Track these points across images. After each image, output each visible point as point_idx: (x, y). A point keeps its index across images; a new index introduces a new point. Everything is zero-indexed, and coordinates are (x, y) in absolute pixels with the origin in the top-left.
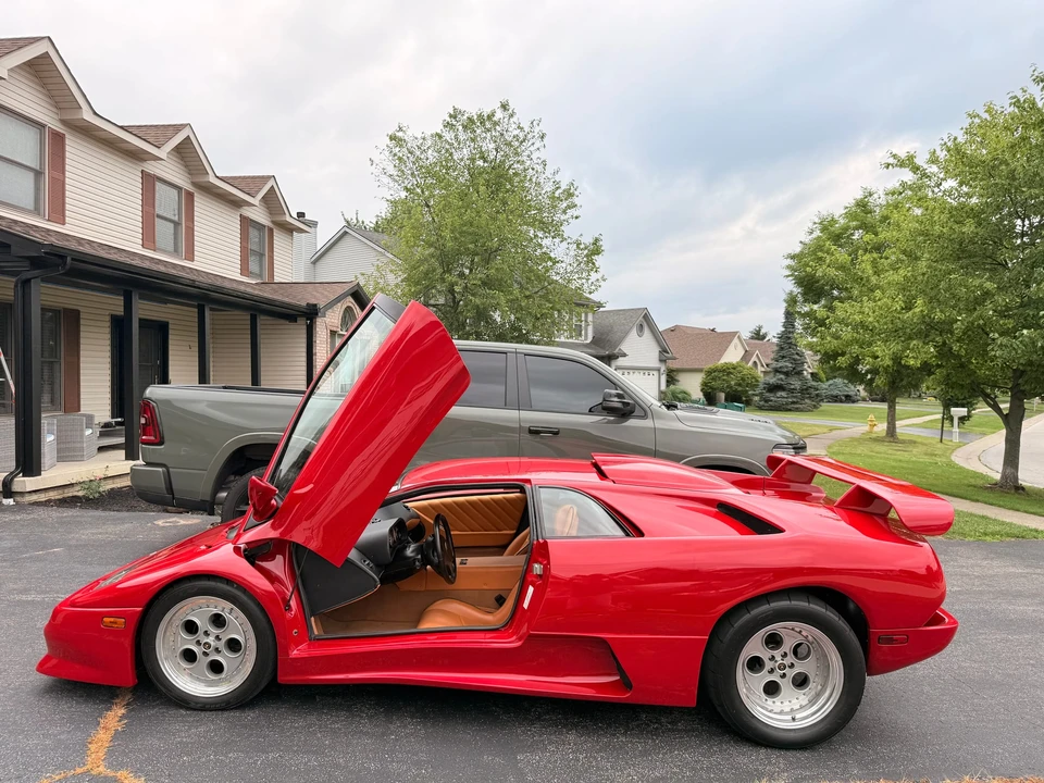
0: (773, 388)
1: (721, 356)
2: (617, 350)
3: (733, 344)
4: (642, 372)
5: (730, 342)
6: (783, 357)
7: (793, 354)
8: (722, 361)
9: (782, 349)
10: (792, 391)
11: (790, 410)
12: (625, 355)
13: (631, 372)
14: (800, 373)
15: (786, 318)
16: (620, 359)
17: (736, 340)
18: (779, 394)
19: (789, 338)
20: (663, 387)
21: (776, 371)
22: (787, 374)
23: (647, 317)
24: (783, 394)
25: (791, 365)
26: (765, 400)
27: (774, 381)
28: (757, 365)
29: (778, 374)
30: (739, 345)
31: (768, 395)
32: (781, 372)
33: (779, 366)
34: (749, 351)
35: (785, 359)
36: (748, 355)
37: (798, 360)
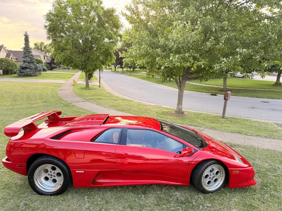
0: (24, 68)
3: (2, 51)
6: (26, 56)
7: (30, 55)
9: (25, 53)
10: (31, 69)
11: (33, 76)
14: (33, 62)
15: (25, 42)
17: (3, 49)
18: (27, 70)
19: (28, 49)
21: (24, 62)
22: (28, 63)
24: (29, 70)
25: (29, 60)
26: (22, 72)
27: (24, 66)
28: (12, 59)
29: (25, 63)
30: (4, 51)
31: (22, 71)
32: (27, 62)
33: (25, 60)
34: (9, 53)
35: (27, 57)
36: (8, 55)
37: (32, 58)
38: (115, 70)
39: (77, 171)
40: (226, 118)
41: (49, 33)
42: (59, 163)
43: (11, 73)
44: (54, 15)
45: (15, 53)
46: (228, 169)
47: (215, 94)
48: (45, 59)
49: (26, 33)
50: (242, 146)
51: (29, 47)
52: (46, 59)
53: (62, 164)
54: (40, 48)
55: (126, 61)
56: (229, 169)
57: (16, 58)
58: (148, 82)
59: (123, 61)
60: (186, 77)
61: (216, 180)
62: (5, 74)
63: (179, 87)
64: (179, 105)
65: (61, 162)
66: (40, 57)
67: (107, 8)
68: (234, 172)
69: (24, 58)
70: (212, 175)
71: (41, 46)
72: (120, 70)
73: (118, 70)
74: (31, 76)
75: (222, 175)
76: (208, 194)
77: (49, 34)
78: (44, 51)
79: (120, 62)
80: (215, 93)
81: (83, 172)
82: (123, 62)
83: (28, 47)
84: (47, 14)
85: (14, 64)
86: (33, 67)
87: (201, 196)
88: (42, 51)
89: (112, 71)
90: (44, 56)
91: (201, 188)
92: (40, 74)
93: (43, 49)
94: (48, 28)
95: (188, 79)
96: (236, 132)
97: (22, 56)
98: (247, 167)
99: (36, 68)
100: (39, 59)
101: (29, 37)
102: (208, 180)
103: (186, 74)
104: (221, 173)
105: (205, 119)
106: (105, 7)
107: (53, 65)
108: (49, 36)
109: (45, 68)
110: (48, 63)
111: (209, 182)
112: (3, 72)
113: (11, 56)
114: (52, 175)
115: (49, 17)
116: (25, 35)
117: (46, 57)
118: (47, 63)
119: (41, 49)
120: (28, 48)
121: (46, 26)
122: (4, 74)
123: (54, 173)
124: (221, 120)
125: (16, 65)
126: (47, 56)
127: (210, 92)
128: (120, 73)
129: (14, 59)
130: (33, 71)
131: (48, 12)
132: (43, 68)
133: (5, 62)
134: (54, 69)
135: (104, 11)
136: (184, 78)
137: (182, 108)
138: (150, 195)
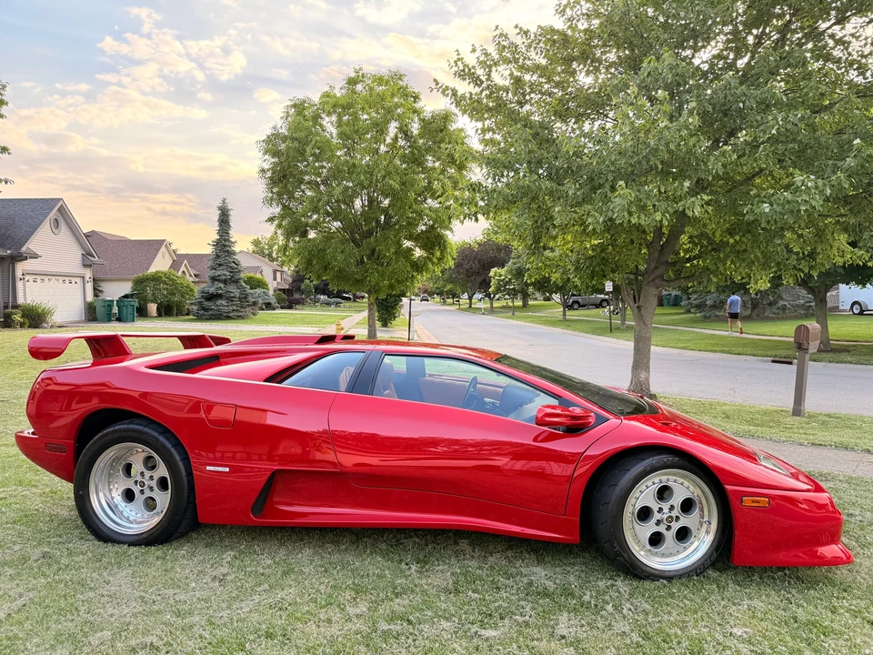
0: (212, 297)
1: (150, 264)
2: (24, 249)
3: (161, 252)
4: (61, 279)
5: (158, 250)
6: (220, 265)
7: (230, 262)
8: (152, 270)
9: (218, 256)
10: (230, 299)
11: (233, 318)
12: (35, 256)
13: (46, 278)
14: (237, 282)
15: (220, 225)
16: (29, 261)
17: (163, 249)
18: (219, 302)
19: (225, 246)
20: (90, 298)
21: (214, 279)
22: (225, 282)
23: (63, 211)
24: (224, 302)
25: (228, 274)
26: (204, 309)
27: (212, 290)
28: (186, 276)
29: (216, 283)
30: (167, 253)
31: (206, 304)
32: (220, 281)
33: (216, 274)
34: (178, 260)
35: (222, 268)
36: (176, 265)
37: (235, 269)
38: (470, 306)
39: (208, 468)
40: (810, 417)
41: (272, 188)
42: (161, 439)
43: (179, 313)
44: (284, 139)
45: (194, 259)
46: (724, 489)
47: (789, 360)
48: (275, 279)
49: (224, 202)
50: (841, 478)
51: (228, 240)
52: (279, 279)
53: (170, 442)
54: (266, 252)
55: (500, 276)
56: (727, 487)
57: (197, 273)
58: (564, 331)
59: (492, 274)
60: (657, 277)
61: (683, 534)
62: (163, 314)
63: (636, 311)
64: (637, 369)
65: (167, 438)
66: (261, 272)
67: (432, 110)
68: (747, 501)
69: (215, 269)
70: (666, 510)
71: (271, 247)
72: (485, 305)
73: (477, 306)
74: (228, 318)
75: (706, 519)
76: (653, 580)
77: (272, 192)
78: (277, 261)
79: (485, 280)
80: (789, 358)
81: (227, 470)
82: (491, 277)
83: (225, 240)
84: (268, 137)
85: (188, 287)
86: (236, 292)
87: (623, 585)
88: (272, 260)
89: (460, 309)
90: (275, 272)
91: (621, 555)
92: (254, 314)
93: (274, 255)
94: (269, 174)
95: (665, 283)
96: (831, 446)
97: (210, 263)
98: (808, 491)
99: (244, 297)
100: (258, 276)
101: (231, 213)
102: (649, 528)
103: (656, 268)
104: (702, 510)
105: (728, 417)
106: (425, 108)
107: (297, 296)
108: (270, 195)
109: (273, 301)
110: (284, 290)
111: (656, 540)
112: (158, 308)
113: (183, 268)
114: (143, 482)
115: (271, 145)
116: (220, 209)
117: (278, 274)
118: (280, 290)
119: (270, 255)
120: (227, 243)
121: (263, 171)
122: (160, 315)
123: (151, 478)
124: (790, 420)
125: (192, 290)
126: (282, 272)
127: (770, 353)
128: (483, 314)
129: (191, 276)
130: (236, 305)
131: (269, 132)
132: (267, 301)
133: (165, 283)
134: (297, 307)
135: (423, 120)
136: (650, 279)
137: (647, 379)
138: (441, 567)
